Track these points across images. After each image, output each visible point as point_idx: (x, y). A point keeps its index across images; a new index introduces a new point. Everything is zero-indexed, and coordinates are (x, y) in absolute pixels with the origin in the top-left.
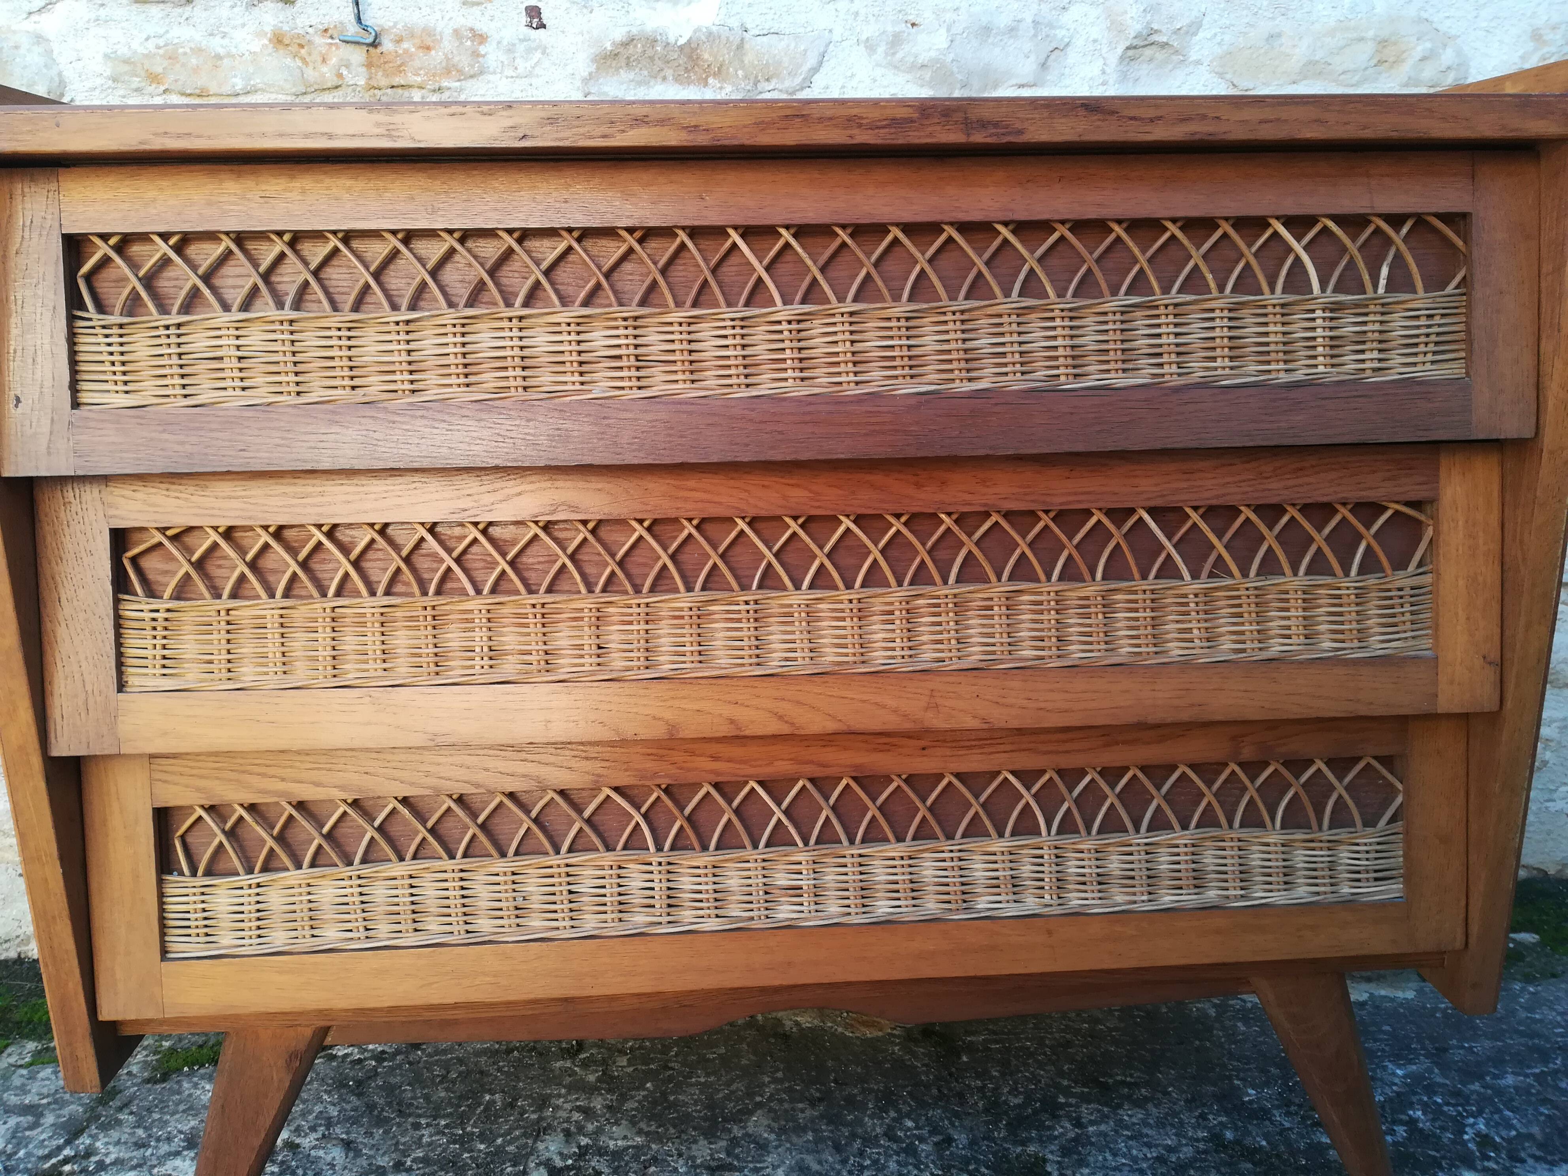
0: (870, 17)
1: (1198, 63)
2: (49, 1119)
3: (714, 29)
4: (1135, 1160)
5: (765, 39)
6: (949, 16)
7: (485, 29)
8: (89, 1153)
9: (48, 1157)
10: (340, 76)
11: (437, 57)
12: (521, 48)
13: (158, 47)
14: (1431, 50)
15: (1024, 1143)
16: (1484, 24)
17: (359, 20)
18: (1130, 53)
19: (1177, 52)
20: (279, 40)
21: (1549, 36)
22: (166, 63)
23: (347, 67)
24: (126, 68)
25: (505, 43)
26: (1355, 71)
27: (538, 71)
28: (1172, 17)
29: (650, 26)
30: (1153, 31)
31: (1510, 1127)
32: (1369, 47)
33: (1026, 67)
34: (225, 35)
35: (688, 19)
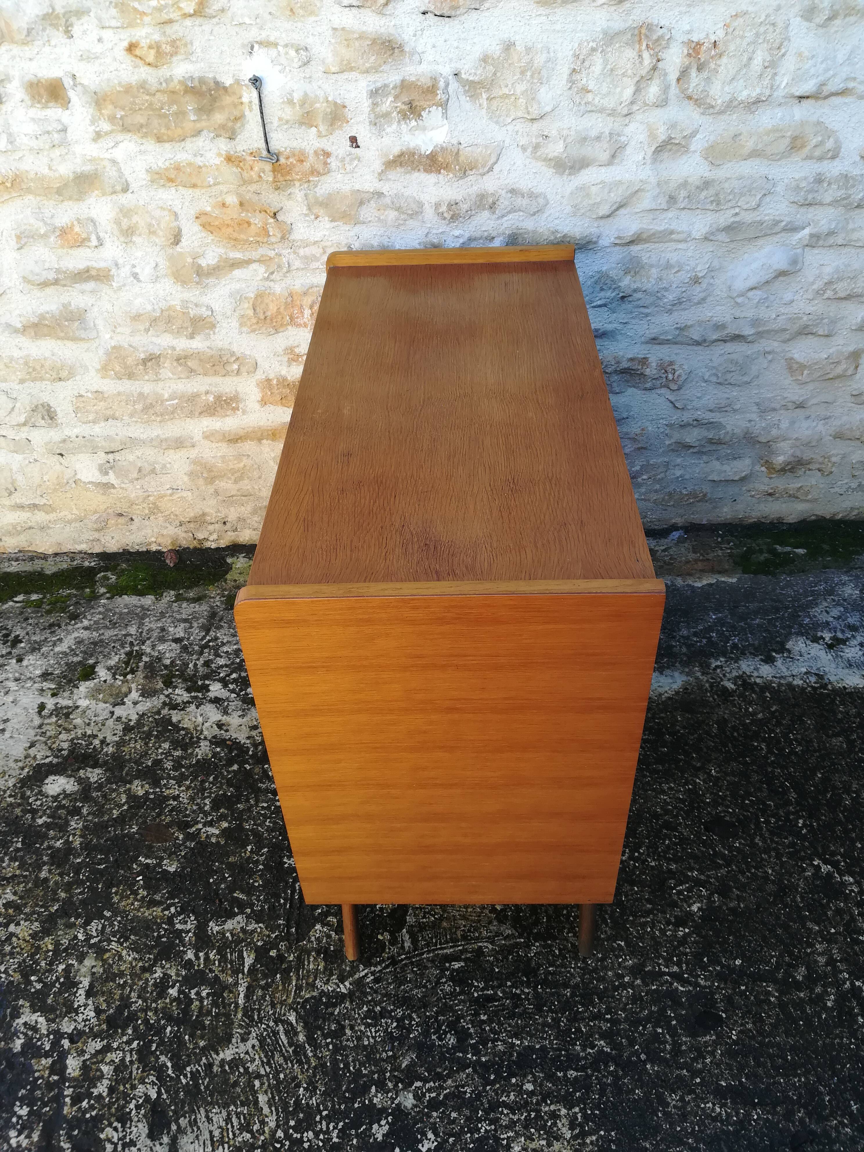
0: (525, 133)
1: (695, 151)
2: (195, 625)
3: (444, 145)
5: (470, 149)
6: (565, 132)
7: (330, 150)
9: (202, 640)
10: (260, 177)
11: (307, 165)
12: (348, 159)
13: (171, 164)
14: (821, 142)
16: (853, 125)
17: (268, 151)
18: (659, 149)
19: (684, 147)
20: (229, 159)
22: (175, 172)
23: (264, 172)
24: (157, 176)
25: (340, 157)
26: (778, 154)
27: (356, 170)
28: (682, 131)
29: (412, 145)
30: (671, 138)
31: (748, 641)
32: (787, 141)
33: (604, 156)
34: (202, 155)
35: (431, 140)
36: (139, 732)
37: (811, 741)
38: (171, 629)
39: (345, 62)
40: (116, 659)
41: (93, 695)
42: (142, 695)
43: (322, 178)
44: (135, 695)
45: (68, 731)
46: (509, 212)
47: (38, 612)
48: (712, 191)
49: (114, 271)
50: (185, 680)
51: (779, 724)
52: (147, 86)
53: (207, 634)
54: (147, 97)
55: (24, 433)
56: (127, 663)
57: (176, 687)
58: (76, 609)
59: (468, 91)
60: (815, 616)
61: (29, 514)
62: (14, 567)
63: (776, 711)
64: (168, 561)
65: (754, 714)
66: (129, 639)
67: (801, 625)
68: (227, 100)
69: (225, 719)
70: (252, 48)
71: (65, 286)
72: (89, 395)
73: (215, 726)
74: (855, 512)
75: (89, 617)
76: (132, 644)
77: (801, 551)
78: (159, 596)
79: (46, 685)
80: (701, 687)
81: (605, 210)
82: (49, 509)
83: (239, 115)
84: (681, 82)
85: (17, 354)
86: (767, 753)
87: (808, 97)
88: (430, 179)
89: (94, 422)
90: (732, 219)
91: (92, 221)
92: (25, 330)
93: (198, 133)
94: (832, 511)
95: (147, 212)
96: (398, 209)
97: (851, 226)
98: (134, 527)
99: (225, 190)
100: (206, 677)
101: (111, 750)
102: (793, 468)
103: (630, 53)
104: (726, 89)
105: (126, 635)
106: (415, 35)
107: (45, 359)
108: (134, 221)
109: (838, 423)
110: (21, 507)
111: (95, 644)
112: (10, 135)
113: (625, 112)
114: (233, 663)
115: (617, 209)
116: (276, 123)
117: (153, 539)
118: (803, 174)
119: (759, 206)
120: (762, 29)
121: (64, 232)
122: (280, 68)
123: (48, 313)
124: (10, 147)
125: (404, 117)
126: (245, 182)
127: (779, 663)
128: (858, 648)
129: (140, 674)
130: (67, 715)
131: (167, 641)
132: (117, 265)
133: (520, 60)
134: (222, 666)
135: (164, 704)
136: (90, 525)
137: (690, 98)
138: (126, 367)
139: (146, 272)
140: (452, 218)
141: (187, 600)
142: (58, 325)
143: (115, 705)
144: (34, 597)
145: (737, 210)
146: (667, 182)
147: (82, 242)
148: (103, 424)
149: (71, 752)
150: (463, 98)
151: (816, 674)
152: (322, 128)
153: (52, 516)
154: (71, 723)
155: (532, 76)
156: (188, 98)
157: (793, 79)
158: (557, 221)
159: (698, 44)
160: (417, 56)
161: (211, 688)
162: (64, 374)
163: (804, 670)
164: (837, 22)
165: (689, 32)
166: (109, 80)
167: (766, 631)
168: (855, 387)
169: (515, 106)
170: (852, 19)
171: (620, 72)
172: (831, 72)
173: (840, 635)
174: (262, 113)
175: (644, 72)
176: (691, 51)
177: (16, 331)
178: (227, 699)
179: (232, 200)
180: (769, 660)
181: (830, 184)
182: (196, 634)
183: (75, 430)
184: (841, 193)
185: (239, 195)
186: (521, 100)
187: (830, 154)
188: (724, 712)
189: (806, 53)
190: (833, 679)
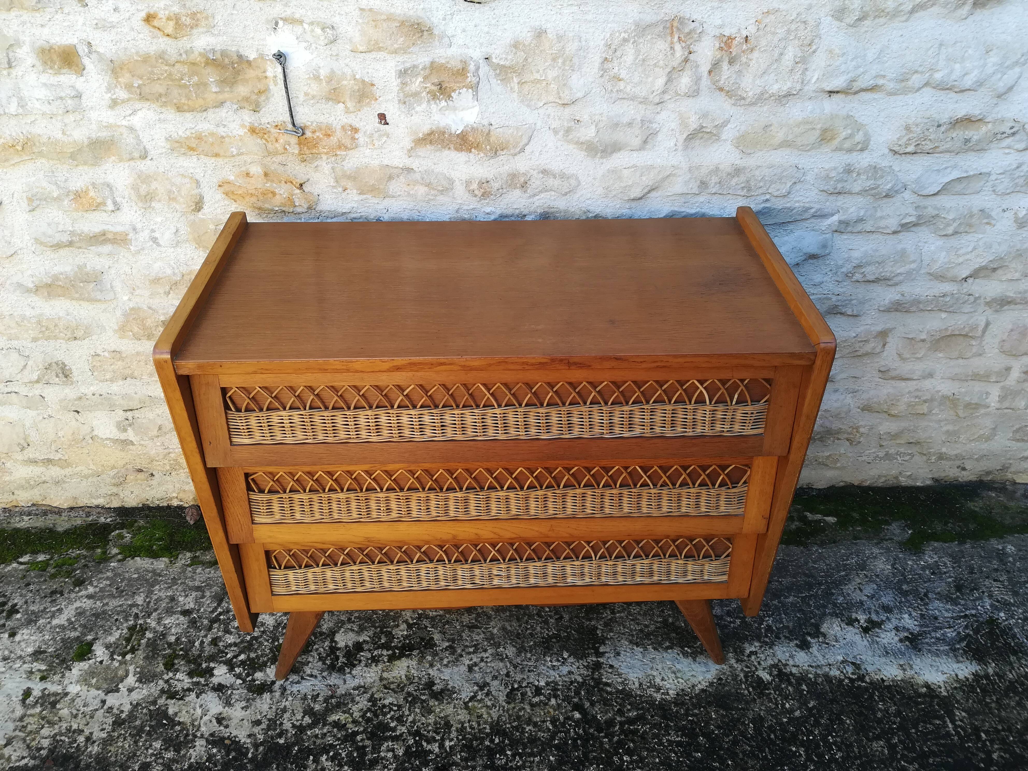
0: (556, 117)
1: (726, 140)
2: (208, 594)
3: (475, 125)
4: (631, 630)
5: (501, 130)
6: (597, 118)
7: (357, 126)
8: (228, 611)
9: (213, 612)
10: (286, 149)
11: (334, 140)
12: (376, 135)
13: (192, 133)
14: (850, 135)
15: (590, 620)
16: (882, 119)
17: (294, 125)
18: (690, 136)
19: (715, 135)
20: (253, 131)
21: (914, 128)
22: (197, 142)
23: (289, 145)
24: (177, 145)
25: (368, 133)
26: (808, 145)
27: (385, 146)
28: (713, 120)
29: (442, 124)
30: (703, 127)
31: (782, 622)
32: (818, 133)
33: (636, 142)
34: (225, 126)
35: (462, 120)
36: (130, 727)
37: (851, 745)
38: (181, 599)
39: (373, 43)
40: (117, 634)
41: (85, 680)
42: (140, 680)
43: (350, 152)
44: (131, 680)
45: (51, 724)
46: (541, 192)
47: (42, 576)
48: (742, 178)
49: (131, 235)
50: (189, 662)
51: (817, 724)
52: (166, 57)
53: (219, 605)
54: (167, 68)
55: (37, 390)
56: (128, 640)
57: (177, 670)
58: (83, 573)
59: (499, 74)
60: (848, 595)
61: (42, 469)
62: (25, 523)
63: (814, 707)
64: (188, 518)
65: (791, 711)
66: (135, 610)
67: (835, 605)
68: (251, 73)
69: (227, 712)
70: (277, 24)
71: (80, 248)
72: (106, 354)
73: (214, 721)
74: (883, 479)
75: (95, 583)
76: (136, 616)
77: (831, 520)
78: (174, 558)
79: (37, 666)
80: (735, 677)
81: (636, 192)
82: (64, 464)
83: (263, 89)
84: (712, 74)
85: (28, 312)
86: (806, 760)
87: (838, 92)
88: (461, 157)
89: (112, 380)
90: (763, 205)
91: (108, 186)
92: (37, 289)
93: (221, 104)
94: (860, 478)
95: (167, 179)
96: (428, 185)
97: (879, 214)
98: (154, 482)
99: (249, 161)
100: (212, 658)
101: (95, 749)
102: (822, 437)
103: (662, 45)
104: (758, 82)
105: (131, 606)
106: (444, 19)
107: (59, 318)
108: (153, 187)
109: (865, 396)
110: (34, 462)
111: (97, 615)
112: (21, 99)
113: (657, 100)
114: (242, 642)
115: (649, 192)
116: (302, 98)
117: (175, 495)
118: (832, 165)
119: (789, 193)
120: (793, 27)
121: (78, 196)
122: (305, 44)
123: (62, 274)
124: (20, 111)
125: (434, 97)
126: (269, 154)
127: (814, 649)
128: (894, 632)
129: (140, 654)
130: (53, 705)
131: (174, 613)
132: (134, 229)
133: (551, 48)
134: (230, 645)
135: (162, 691)
136: (108, 480)
137: (721, 89)
138: (144, 328)
139: (166, 237)
140: (483, 195)
141: (203, 563)
142: (73, 286)
143: (108, 692)
144: (41, 558)
145: (768, 197)
146: (698, 168)
147: (98, 207)
148: (121, 383)
149: (51, 751)
150: (494, 81)
151: (853, 663)
152: (349, 104)
153: (68, 471)
154: (56, 715)
155: (564, 63)
156: (209, 70)
157: (823, 75)
158: (589, 202)
159: (729, 38)
160: (446, 39)
161: (216, 672)
162: (79, 334)
163: (840, 658)
164: (867, 23)
165: (721, 27)
166: (126, 49)
167: (801, 611)
168: (883, 363)
169: (547, 91)
170: (882, 20)
171: (652, 63)
172: (861, 70)
173: (874, 617)
174: (286, 88)
175: (675, 64)
176: (722, 45)
177: (28, 291)
178: (232, 687)
179: (256, 170)
180: (804, 646)
181: (859, 174)
182: (208, 604)
183: (92, 388)
184: (870, 183)
185: (264, 166)
186: (552, 86)
187: (859, 147)
188: (759, 708)
189: (837, 51)
190: (870, 669)
